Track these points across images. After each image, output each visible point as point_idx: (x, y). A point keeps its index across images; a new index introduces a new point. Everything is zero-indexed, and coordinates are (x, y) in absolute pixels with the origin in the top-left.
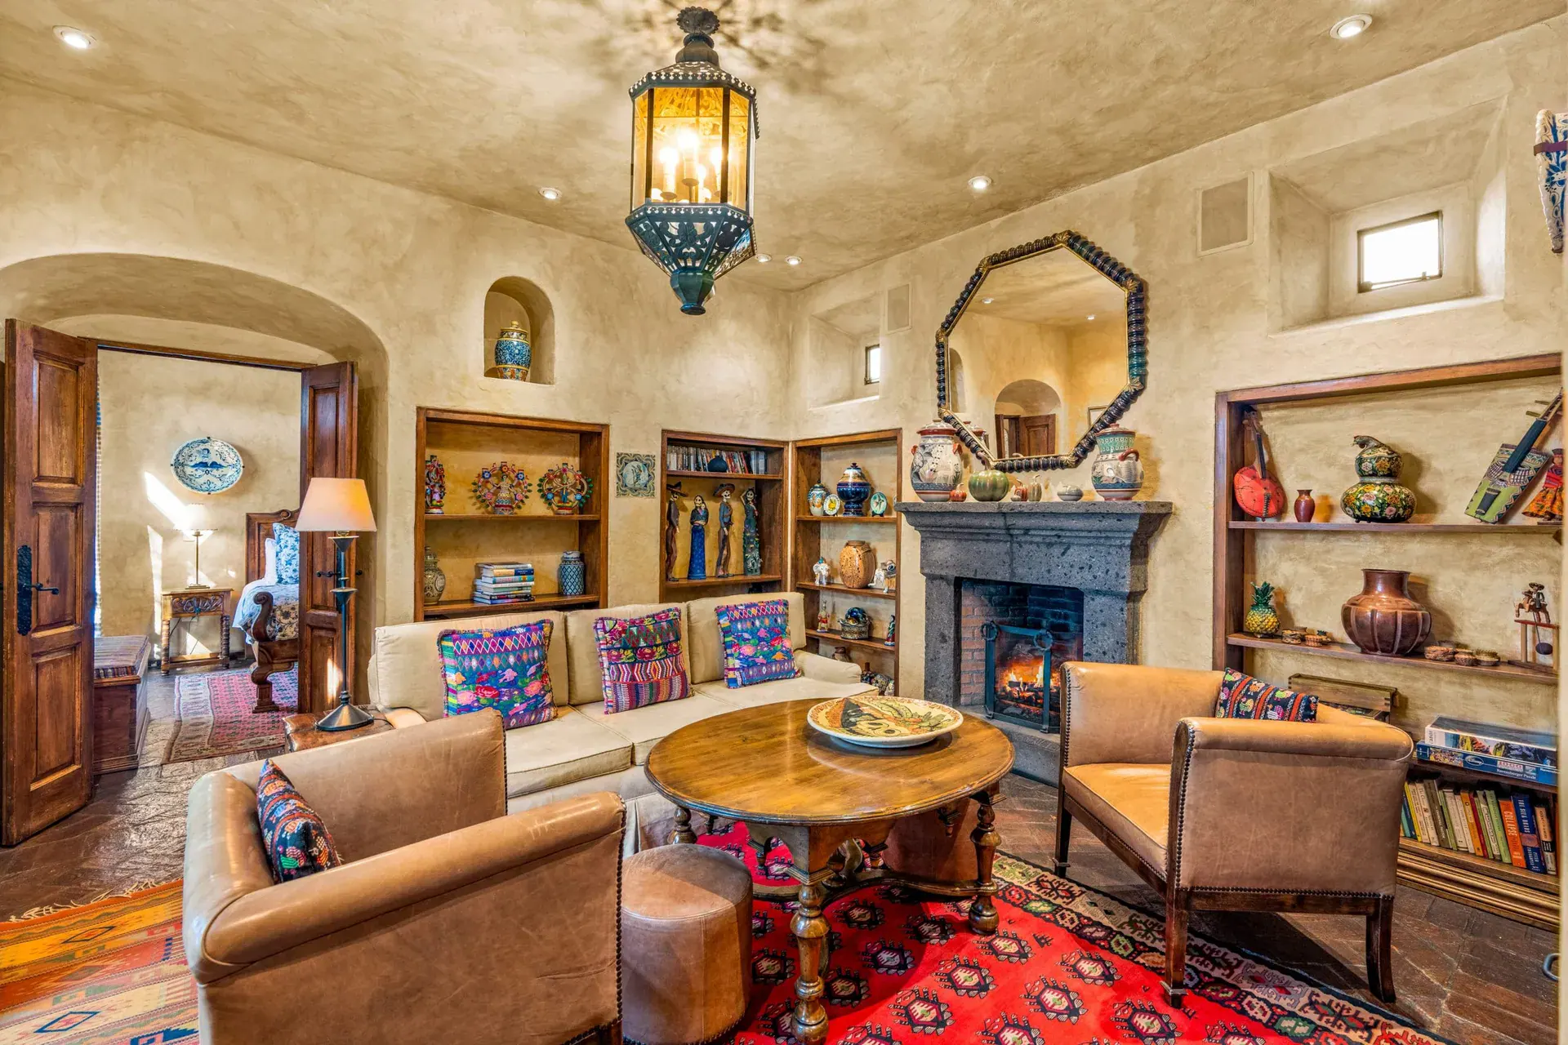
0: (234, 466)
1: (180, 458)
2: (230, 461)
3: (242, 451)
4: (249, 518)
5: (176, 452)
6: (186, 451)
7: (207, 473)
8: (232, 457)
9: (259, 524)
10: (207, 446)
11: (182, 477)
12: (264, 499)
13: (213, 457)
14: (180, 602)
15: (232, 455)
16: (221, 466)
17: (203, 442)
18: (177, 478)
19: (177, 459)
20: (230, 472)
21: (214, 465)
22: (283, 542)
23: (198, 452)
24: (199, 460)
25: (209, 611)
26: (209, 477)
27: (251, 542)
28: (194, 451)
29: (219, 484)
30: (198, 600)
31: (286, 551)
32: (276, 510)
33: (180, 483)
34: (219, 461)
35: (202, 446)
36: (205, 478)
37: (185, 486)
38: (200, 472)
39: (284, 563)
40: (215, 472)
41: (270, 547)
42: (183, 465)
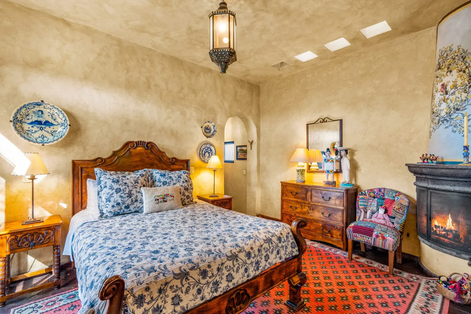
0: (62, 125)
1: (18, 116)
2: (59, 120)
3: (69, 115)
4: (74, 163)
5: (15, 111)
6: (23, 110)
7: (41, 129)
8: (61, 118)
9: (82, 168)
10: (41, 108)
11: (21, 132)
12: (85, 149)
13: (46, 117)
14: (16, 239)
15: (61, 116)
16: (52, 124)
17: (38, 105)
18: (15, 132)
19: (15, 118)
20: (60, 129)
21: (47, 123)
22: (102, 183)
23: (34, 112)
24: (35, 119)
25: (42, 243)
26: (44, 132)
27: (76, 181)
28: (30, 112)
29: (51, 138)
30: (33, 235)
31: (106, 190)
32: (93, 158)
33: (19, 136)
34: (51, 120)
35: (37, 108)
36: (40, 133)
37: (22, 139)
38: (35, 129)
39: (104, 199)
40: (47, 128)
41: (91, 186)
42: (21, 122)
